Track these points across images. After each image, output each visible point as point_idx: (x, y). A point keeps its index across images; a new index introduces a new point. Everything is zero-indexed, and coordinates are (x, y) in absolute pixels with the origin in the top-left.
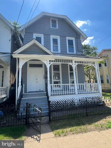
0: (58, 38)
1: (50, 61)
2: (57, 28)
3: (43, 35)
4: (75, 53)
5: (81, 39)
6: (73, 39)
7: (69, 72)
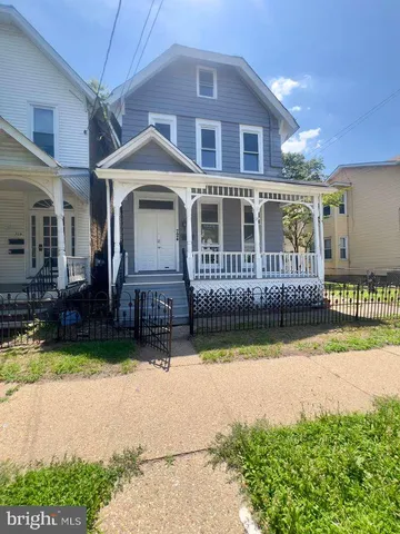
1: (193, 190)
2: (215, 96)
3: (174, 118)
4: (261, 171)
5: (280, 132)
6: (259, 131)
7: (243, 224)
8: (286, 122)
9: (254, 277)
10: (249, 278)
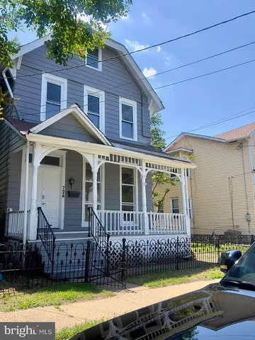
0: (102, 96)
1: (99, 156)
2: (100, 68)
3: (65, 81)
4: (135, 139)
5: (150, 108)
6: (133, 104)
7: (121, 184)
8: (154, 102)
9: (143, 234)
10: (140, 235)
